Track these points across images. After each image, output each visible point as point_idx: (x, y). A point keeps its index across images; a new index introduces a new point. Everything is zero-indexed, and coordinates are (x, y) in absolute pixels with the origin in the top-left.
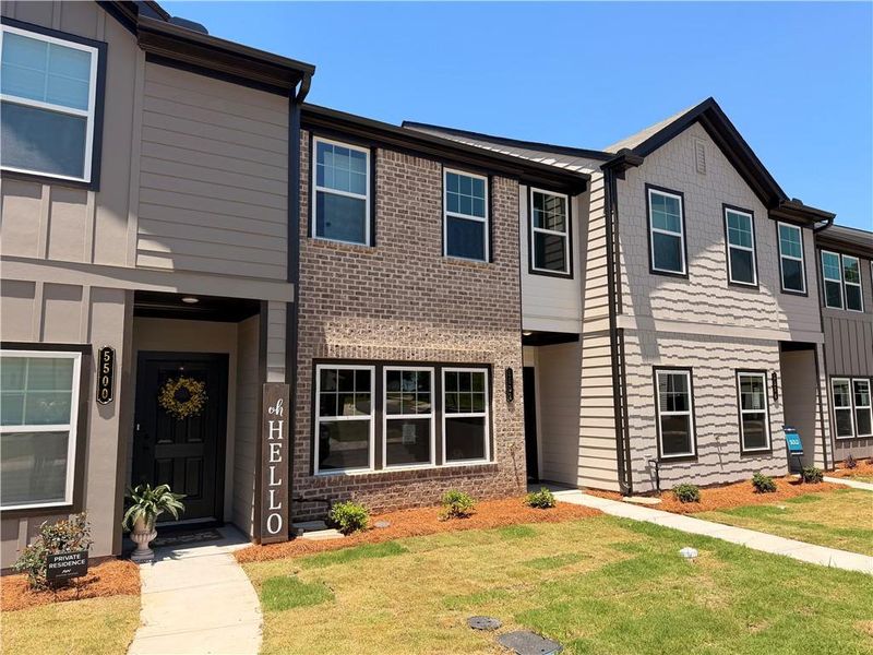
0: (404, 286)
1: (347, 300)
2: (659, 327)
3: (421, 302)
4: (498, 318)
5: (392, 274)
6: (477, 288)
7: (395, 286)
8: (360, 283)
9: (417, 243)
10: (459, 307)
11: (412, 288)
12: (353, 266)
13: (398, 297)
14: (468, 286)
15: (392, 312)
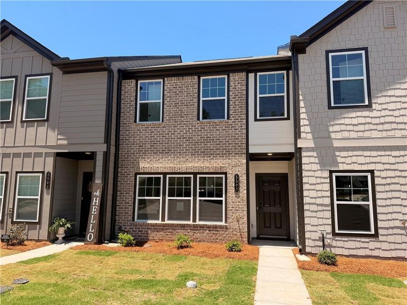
0: (176, 138)
1: (149, 147)
2: (336, 144)
3: (184, 144)
4: (230, 148)
5: (170, 133)
6: (218, 134)
7: (172, 139)
8: (155, 139)
9: (184, 117)
10: (206, 145)
11: (180, 138)
12: (152, 132)
13: (173, 143)
14: (212, 134)
15: (170, 150)
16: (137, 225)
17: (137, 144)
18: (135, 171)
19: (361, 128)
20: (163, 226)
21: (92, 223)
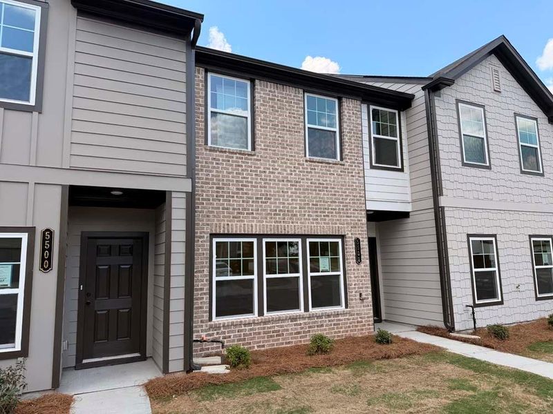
0: (277, 179)
3: (289, 191)
5: (268, 171)
6: (332, 180)
7: (270, 180)
11: (283, 181)
13: (273, 188)
14: (325, 179)
15: (269, 199)
17: (214, 184)
19: (485, 189)
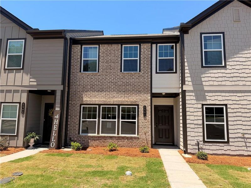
0: (107, 82)
1: (90, 88)
2: (206, 88)
3: (112, 87)
4: (141, 89)
5: (103, 79)
6: (133, 81)
7: (104, 83)
9: (112, 70)
10: (126, 87)
11: (110, 83)
12: (92, 79)
13: (105, 86)
14: (129, 80)
15: (103, 90)
16: (81, 137)
17: (82, 86)
18: (80, 103)
19: (220, 79)
20: (99, 138)
21: (54, 136)
